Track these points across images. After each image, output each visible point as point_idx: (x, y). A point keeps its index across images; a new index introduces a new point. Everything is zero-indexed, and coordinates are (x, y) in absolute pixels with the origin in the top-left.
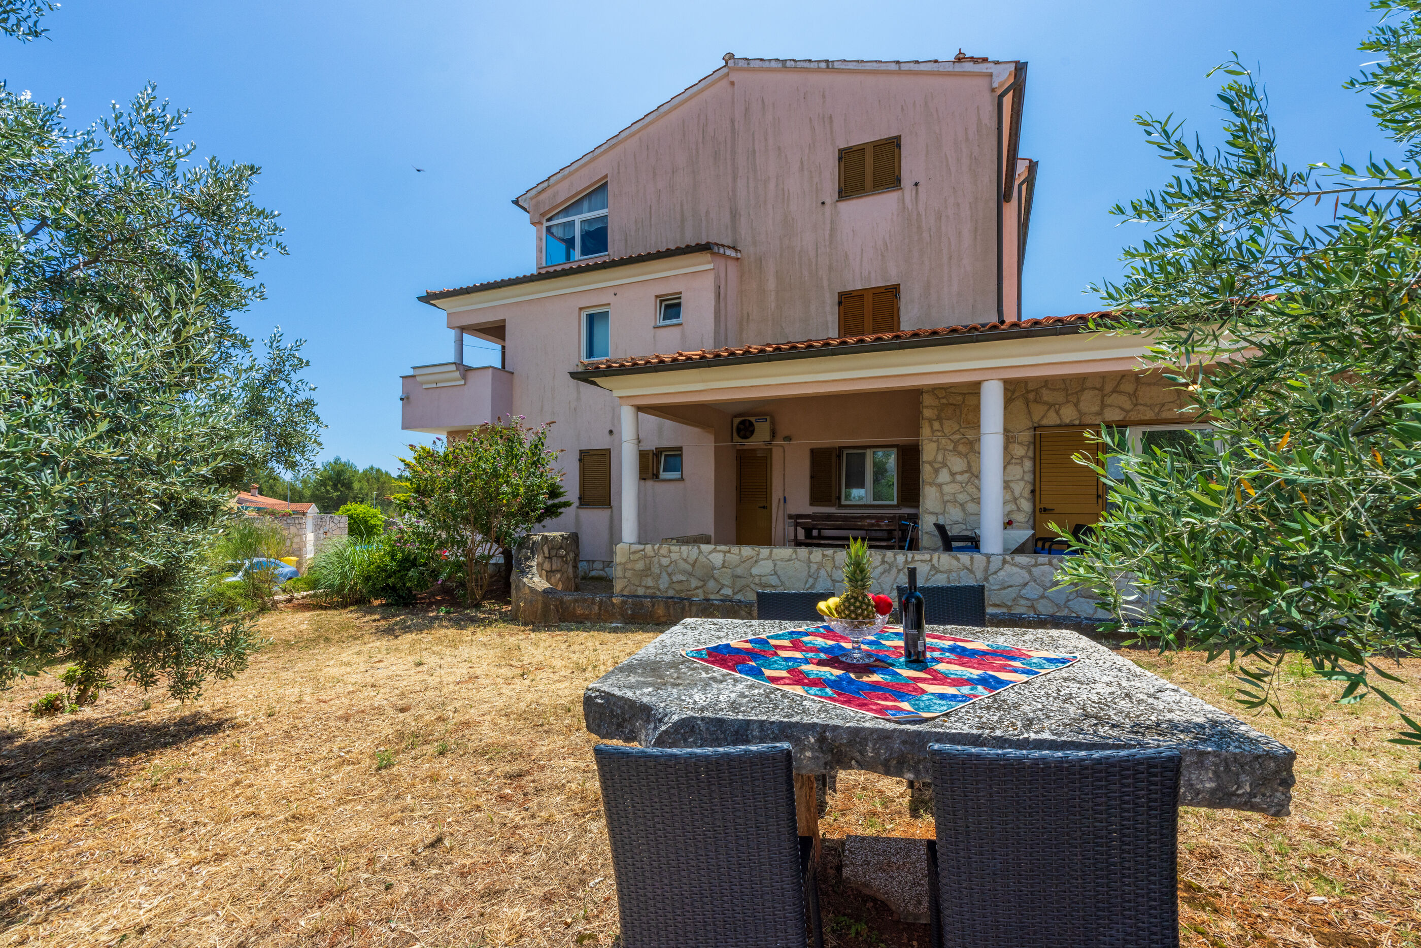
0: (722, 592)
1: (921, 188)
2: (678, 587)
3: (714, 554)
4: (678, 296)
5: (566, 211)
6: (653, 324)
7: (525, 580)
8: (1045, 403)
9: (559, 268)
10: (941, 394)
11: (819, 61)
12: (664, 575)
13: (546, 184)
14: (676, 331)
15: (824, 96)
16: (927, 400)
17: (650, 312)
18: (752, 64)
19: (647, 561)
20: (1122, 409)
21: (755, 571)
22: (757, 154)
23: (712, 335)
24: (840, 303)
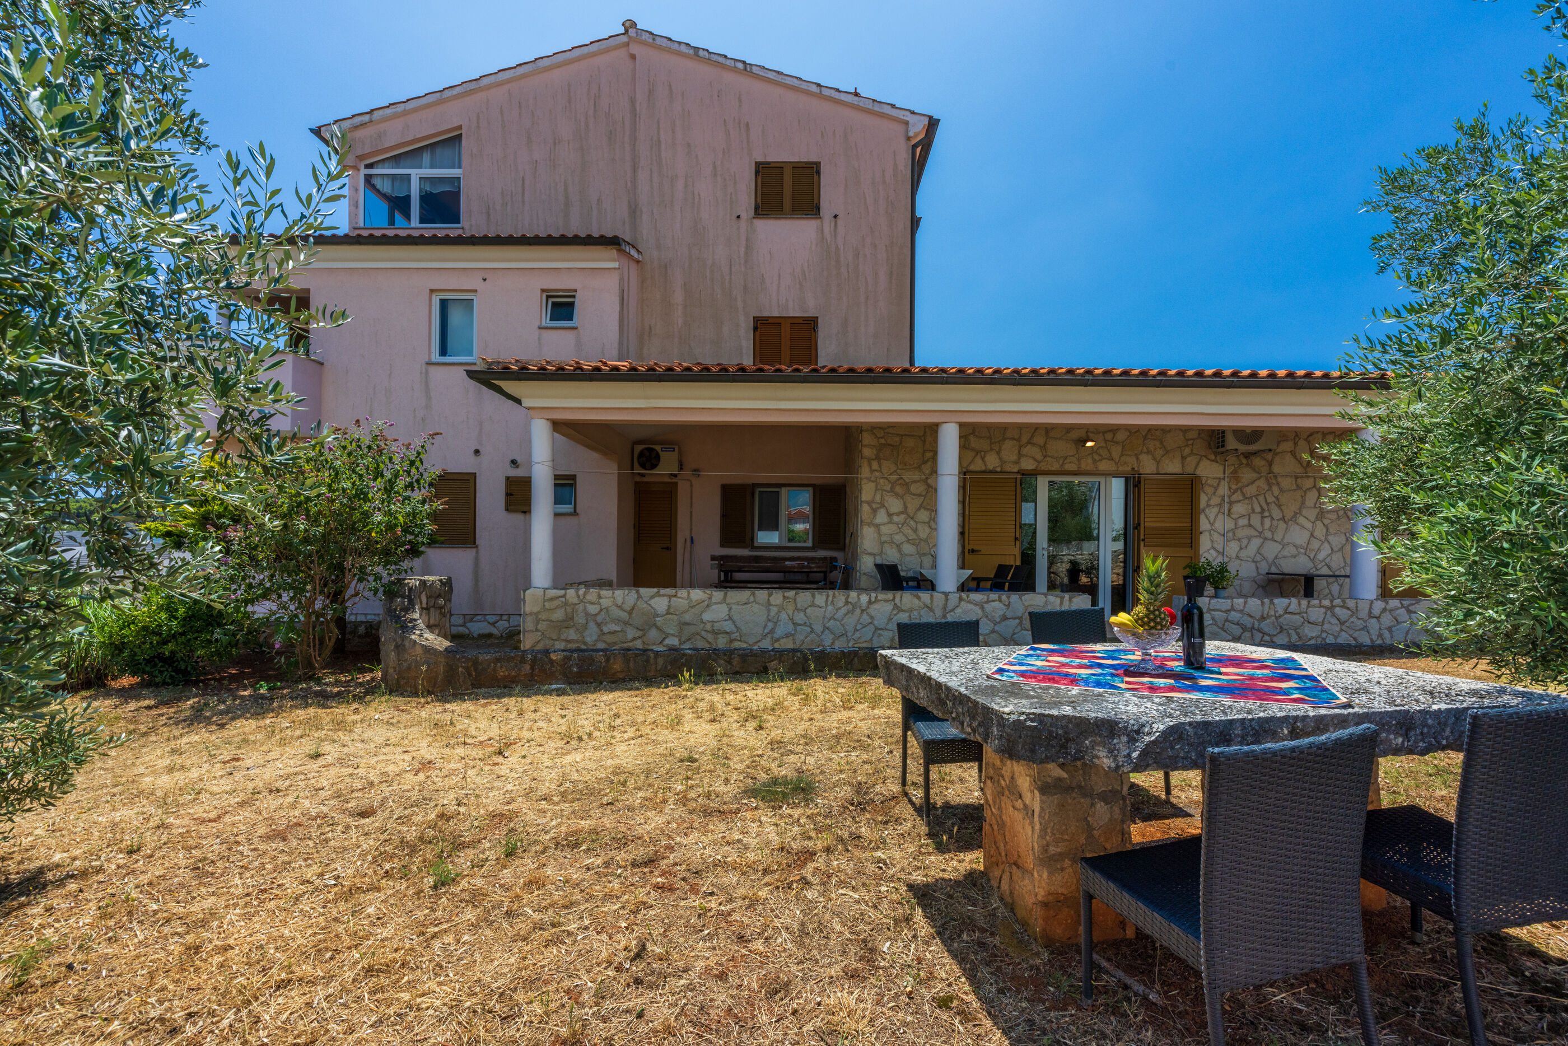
0: (667, 642)
1: (840, 222)
2: (609, 639)
3: (657, 599)
4: (572, 294)
5: (396, 160)
6: (538, 324)
7: (413, 637)
8: (973, 449)
9: (378, 233)
10: (880, 434)
11: (736, 60)
12: (592, 625)
13: (366, 118)
14: (569, 336)
15: (740, 100)
16: (867, 439)
17: (536, 311)
18: (659, 41)
19: (569, 609)
20: (1035, 460)
21: (706, 617)
22: (663, 147)
23: (616, 345)
24: (755, 329)
